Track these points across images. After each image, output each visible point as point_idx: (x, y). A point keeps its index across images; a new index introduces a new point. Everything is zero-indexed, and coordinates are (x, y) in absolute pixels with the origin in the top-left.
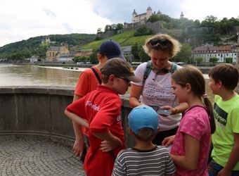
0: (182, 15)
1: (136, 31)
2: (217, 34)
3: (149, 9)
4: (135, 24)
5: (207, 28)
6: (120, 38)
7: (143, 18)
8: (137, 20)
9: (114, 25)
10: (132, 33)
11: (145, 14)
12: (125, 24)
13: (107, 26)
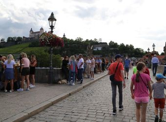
0: (64, 35)
1: (30, 43)
2: (82, 49)
3: (42, 29)
4: (31, 38)
5: (77, 45)
6: (18, 48)
7: (37, 35)
8: (33, 36)
9: (15, 38)
10: (28, 44)
11: (39, 32)
12: (24, 37)
13: (9, 38)
